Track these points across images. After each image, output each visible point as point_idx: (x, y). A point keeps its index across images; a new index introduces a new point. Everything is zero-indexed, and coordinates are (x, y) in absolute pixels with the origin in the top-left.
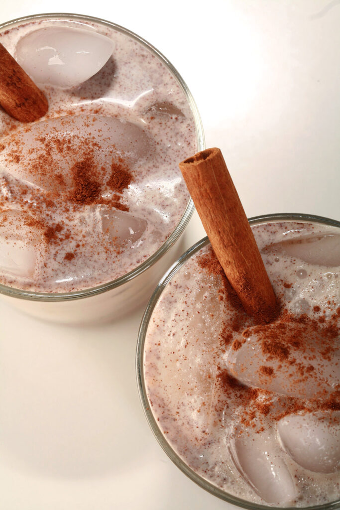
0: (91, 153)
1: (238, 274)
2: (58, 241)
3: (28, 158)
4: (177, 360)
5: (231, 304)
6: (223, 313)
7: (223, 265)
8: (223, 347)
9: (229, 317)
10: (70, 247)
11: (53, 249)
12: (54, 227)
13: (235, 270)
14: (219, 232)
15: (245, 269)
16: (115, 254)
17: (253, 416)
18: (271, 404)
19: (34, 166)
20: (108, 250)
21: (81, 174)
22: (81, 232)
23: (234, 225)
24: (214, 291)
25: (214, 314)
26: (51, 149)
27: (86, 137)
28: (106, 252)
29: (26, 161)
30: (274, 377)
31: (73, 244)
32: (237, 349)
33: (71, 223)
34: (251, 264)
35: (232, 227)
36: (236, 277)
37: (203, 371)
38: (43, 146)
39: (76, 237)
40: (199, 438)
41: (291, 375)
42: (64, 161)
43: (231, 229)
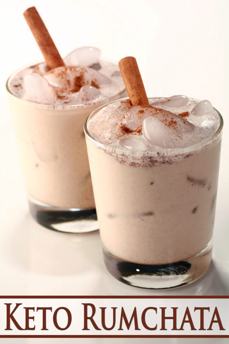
0: (83, 73)
13: (136, 98)
14: (131, 83)
16: (86, 100)
23: (138, 81)
30: (144, 113)
31: (69, 100)
33: (70, 96)
40: (107, 141)
43: (136, 82)
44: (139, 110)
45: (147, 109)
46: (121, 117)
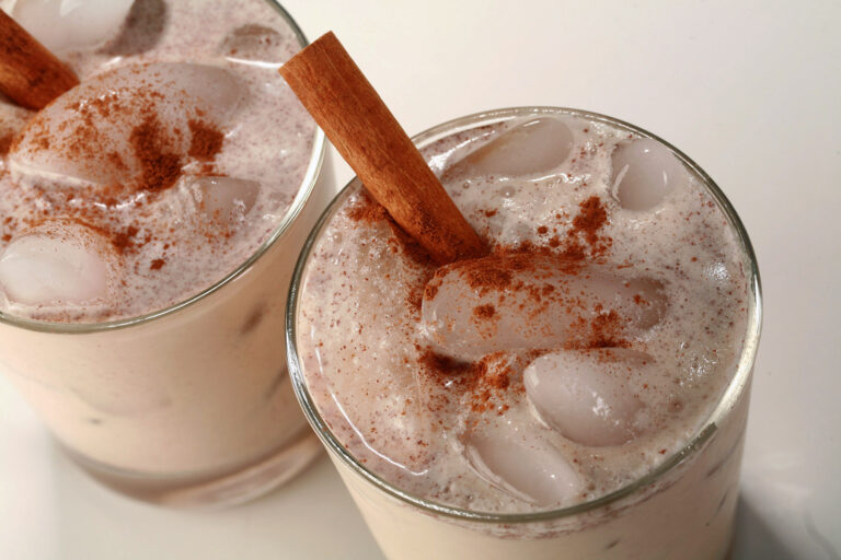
0: (152, 109)
1: (409, 206)
2: (135, 247)
3: (61, 138)
4: (353, 356)
5: (414, 259)
6: (405, 273)
8: (416, 314)
9: (415, 278)
10: (155, 251)
11: (130, 261)
12: (126, 231)
13: (404, 202)
14: (363, 149)
15: (418, 196)
16: (223, 239)
17: (487, 396)
18: (509, 369)
19: (72, 147)
20: (211, 236)
21: (146, 144)
22: (166, 225)
23: (382, 132)
24: (381, 243)
25: (390, 273)
26: (90, 115)
28: (210, 241)
29: (59, 143)
30: (499, 318)
31: (159, 246)
32: (432, 297)
33: (149, 219)
34: (424, 187)
35: (381, 137)
36: (408, 212)
37: (395, 356)
38: (78, 114)
39: (160, 236)
40: (416, 455)
42: (115, 129)
43: (379, 139)
44: (475, 304)
45: (502, 298)
46: (406, 321)
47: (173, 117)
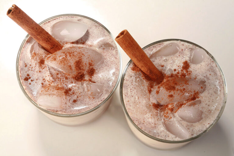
2: (70, 95)
3: (59, 59)
7: (140, 68)
10: (75, 97)
11: (68, 98)
12: (68, 89)
19: (61, 62)
26: (67, 55)
27: (79, 51)
29: (58, 60)
31: (76, 96)
36: (146, 70)
38: (64, 55)
41: (179, 94)
42: (72, 60)
47: (85, 60)
